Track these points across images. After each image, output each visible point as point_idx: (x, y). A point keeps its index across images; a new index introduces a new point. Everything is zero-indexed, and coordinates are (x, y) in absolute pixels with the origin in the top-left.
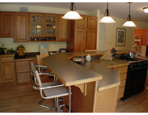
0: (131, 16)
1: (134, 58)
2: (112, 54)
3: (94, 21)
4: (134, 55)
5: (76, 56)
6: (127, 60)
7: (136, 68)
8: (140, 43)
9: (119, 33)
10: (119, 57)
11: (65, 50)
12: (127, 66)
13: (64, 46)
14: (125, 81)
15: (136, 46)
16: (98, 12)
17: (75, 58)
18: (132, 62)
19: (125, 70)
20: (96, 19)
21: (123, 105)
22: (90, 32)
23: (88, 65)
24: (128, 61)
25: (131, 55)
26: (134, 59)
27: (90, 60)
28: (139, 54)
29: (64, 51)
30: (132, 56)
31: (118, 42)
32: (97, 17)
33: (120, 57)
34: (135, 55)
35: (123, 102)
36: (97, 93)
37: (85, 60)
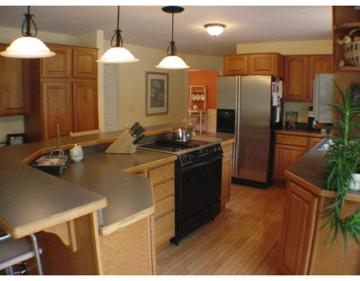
0: (175, 44)
1: (189, 141)
2: (133, 139)
3: (89, 59)
4: (188, 135)
5: (44, 152)
6: (172, 149)
7: (196, 165)
8: (205, 103)
9: (152, 84)
10: (153, 142)
11: (21, 138)
12: (172, 162)
13: (18, 126)
14: (173, 198)
15: (196, 111)
16: (100, 34)
17: (42, 158)
18: (185, 151)
19: (170, 172)
20: (93, 53)
21: (176, 254)
22: (80, 86)
23: (78, 170)
24: (174, 151)
25: (181, 135)
26: (189, 145)
27: (81, 158)
28: (204, 129)
29: (19, 141)
30: (184, 137)
31: (152, 106)
32: (97, 49)
33: (156, 142)
34: (191, 135)
35: (176, 249)
36: (101, 241)
37: (70, 158)
